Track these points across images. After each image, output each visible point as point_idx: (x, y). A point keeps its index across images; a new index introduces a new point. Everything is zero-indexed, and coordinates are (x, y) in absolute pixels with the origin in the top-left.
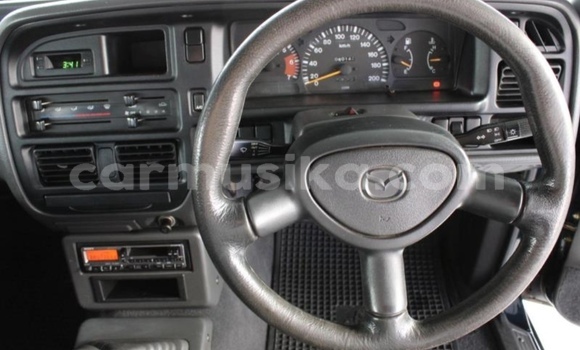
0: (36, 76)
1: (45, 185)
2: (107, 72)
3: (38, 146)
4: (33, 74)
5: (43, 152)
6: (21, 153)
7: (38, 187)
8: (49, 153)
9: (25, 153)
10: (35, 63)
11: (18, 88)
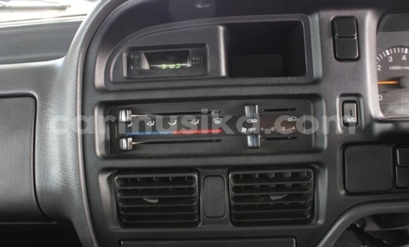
0: (128, 77)
1: (124, 225)
2: (223, 72)
3: (121, 171)
4: (125, 74)
5: (126, 180)
6: (98, 180)
7: (114, 227)
8: (134, 181)
9: (103, 180)
10: (130, 62)
11: (103, 91)
